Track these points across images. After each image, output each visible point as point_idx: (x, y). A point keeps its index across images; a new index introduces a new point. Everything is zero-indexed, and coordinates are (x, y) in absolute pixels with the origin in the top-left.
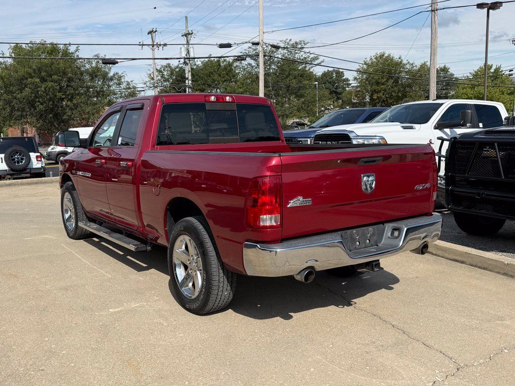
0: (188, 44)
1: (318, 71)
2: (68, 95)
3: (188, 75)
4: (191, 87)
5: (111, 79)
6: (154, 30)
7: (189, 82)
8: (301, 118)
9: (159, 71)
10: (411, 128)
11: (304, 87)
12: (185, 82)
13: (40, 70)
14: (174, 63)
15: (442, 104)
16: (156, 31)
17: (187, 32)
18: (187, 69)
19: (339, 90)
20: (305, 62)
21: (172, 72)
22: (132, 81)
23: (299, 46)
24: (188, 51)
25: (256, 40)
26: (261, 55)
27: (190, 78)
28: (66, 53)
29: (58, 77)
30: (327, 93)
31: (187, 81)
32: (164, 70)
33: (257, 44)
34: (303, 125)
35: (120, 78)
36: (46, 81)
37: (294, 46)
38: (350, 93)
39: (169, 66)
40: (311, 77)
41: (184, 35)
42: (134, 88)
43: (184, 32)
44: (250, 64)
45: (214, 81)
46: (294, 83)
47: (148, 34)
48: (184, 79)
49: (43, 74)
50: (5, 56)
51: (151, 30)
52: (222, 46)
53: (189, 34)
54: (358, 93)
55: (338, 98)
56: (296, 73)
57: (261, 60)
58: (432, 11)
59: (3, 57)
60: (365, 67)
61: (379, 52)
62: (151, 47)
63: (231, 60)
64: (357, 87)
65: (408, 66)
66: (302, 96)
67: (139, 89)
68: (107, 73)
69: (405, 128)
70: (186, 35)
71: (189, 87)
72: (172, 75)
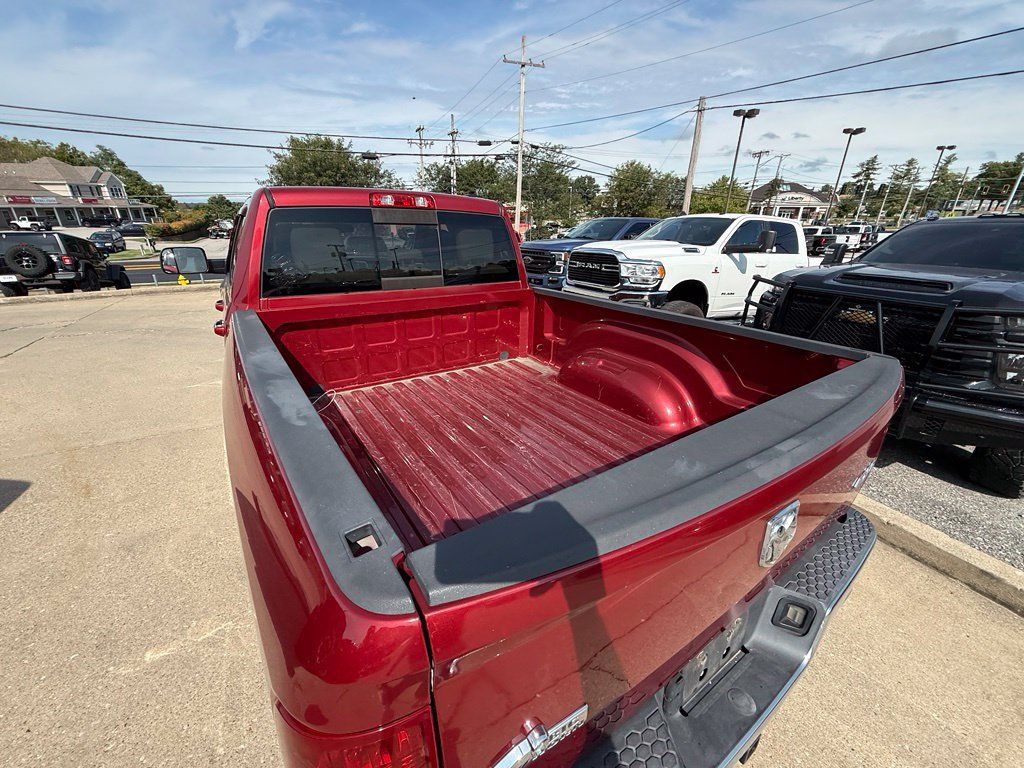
0: (453, 141)
1: (574, 175)
3: (454, 175)
5: (382, 177)
6: (421, 127)
7: (454, 182)
8: (555, 219)
9: (427, 170)
10: (695, 251)
11: (560, 191)
12: (450, 181)
13: (315, 164)
14: (441, 161)
15: (733, 220)
16: (423, 128)
18: (453, 168)
19: (590, 195)
20: (561, 165)
21: (439, 171)
22: (400, 179)
23: (558, 150)
24: (453, 150)
25: (515, 139)
26: (520, 156)
27: (455, 177)
28: (340, 148)
30: (579, 198)
31: (452, 181)
32: (432, 169)
33: (517, 143)
34: (557, 226)
35: (390, 175)
36: (321, 176)
37: (553, 149)
38: (600, 198)
39: (436, 165)
40: (566, 181)
42: (403, 185)
43: (450, 130)
44: (511, 166)
45: (477, 181)
46: (551, 187)
47: (417, 131)
48: (450, 178)
49: (318, 168)
50: (284, 147)
51: (418, 127)
52: (482, 143)
53: (454, 133)
54: (608, 200)
55: (589, 203)
56: (553, 177)
57: (520, 159)
58: (699, 111)
59: (281, 149)
60: (616, 174)
61: (630, 160)
62: (419, 144)
63: (492, 159)
64: (608, 193)
65: (656, 176)
66: (557, 199)
68: (378, 170)
69: (687, 250)
70: (452, 134)
71: (454, 187)
72: (438, 174)
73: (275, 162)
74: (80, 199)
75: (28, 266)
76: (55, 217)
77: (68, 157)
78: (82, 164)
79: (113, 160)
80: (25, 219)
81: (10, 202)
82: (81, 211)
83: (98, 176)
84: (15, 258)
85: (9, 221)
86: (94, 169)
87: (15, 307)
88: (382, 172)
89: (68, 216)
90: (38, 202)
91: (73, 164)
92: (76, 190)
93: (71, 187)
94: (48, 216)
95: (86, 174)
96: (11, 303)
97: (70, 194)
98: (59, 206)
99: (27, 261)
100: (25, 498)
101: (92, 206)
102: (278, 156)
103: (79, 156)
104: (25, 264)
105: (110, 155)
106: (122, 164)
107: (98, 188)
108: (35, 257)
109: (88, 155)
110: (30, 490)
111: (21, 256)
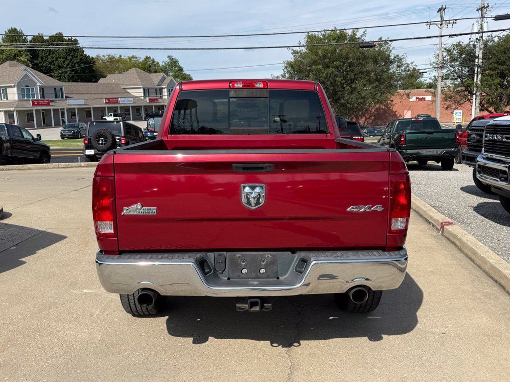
0: (482, 17)
2: (348, 80)
3: (479, 53)
4: (480, 67)
5: (391, 62)
6: (444, 7)
7: (479, 61)
9: (448, 51)
12: (474, 61)
13: (325, 56)
16: (445, 8)
17: (483, 6)
18: (480, 45)
21: (462, 51)
22: (411, 63)
24: (482, 26)
27: (481, 56)
28: (353, 38)
29: (339, 63)
31: (477, 60)
32: (454, 49)
35: (400, 60)
36: (328, 67)
41: (479, 9)
43: (480, 6)
47: (438, 12)
48: (473, 57)
49: (327, 60)
50: (301, 45)
51: (440, 7)
53: (484, 7)
59: (299, 46)
62: (439, 25)
67: (421, 71)
68: (389, 56)
70: (481, 9)
71: (479, 67)
72: (461, 54)
73: (290, 58)
74: (147, 99)
75: (102, 144)
76: (129, 114)
77: (149, 67)
78: (156, 72)
79: (176, 66)
80: (111, 115)
81: (106, 103)
82: (147, 108)
83: (163, 79)
84: (97, 138)
85: (102, 116)
86: (162, 74)
87: (88, 168)
88: (392, 57)
89: (137, 111)
90: (123, 102)
91: (150, 72)
92: (146, 91)
93: (144, 90)
94: (125, 112)
95: (156, 78)
96: (87, 166)
97: (142, 95)
98: (134, 105)
99: (102, 140)
100: (64, 241)
101: (154, 104)
102: (295, 52)
103: (155, 65)
104: (101, 142)
105: (175, 62)
106: (181, 69)
107: (161, 89)
108: (107, 138)
109: (161, 64)
110: (66, 239)
111: (100, 137)
